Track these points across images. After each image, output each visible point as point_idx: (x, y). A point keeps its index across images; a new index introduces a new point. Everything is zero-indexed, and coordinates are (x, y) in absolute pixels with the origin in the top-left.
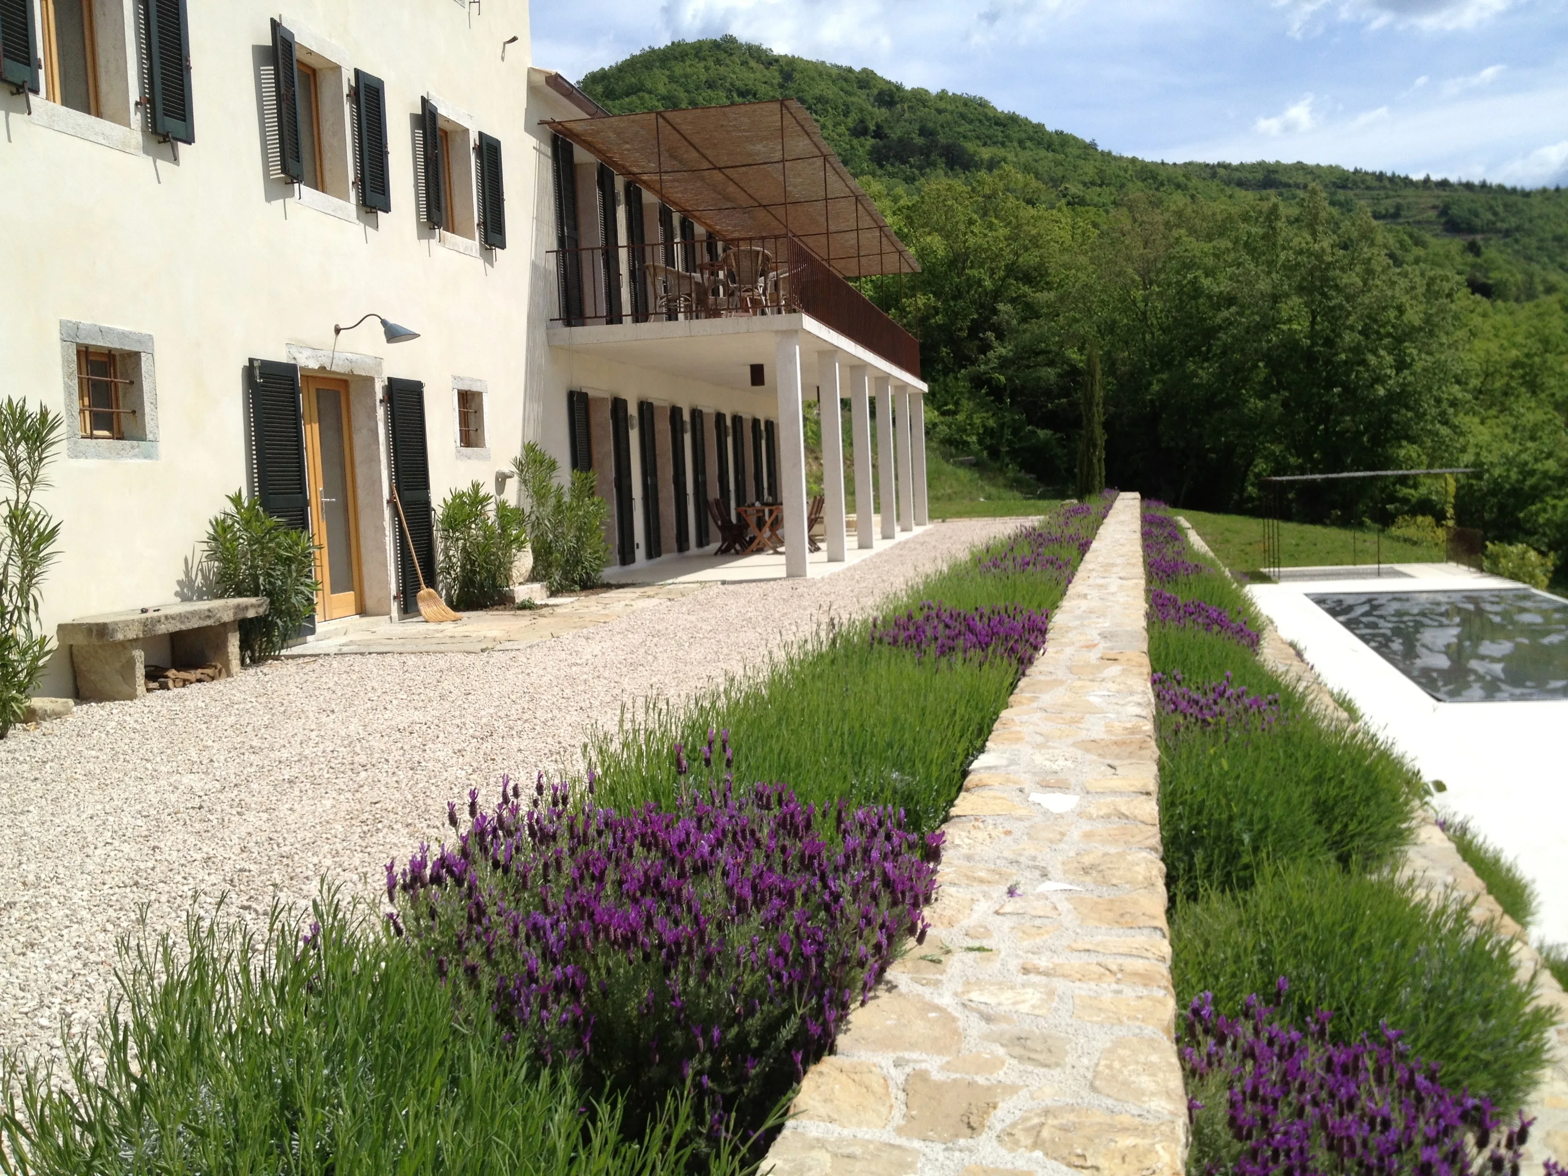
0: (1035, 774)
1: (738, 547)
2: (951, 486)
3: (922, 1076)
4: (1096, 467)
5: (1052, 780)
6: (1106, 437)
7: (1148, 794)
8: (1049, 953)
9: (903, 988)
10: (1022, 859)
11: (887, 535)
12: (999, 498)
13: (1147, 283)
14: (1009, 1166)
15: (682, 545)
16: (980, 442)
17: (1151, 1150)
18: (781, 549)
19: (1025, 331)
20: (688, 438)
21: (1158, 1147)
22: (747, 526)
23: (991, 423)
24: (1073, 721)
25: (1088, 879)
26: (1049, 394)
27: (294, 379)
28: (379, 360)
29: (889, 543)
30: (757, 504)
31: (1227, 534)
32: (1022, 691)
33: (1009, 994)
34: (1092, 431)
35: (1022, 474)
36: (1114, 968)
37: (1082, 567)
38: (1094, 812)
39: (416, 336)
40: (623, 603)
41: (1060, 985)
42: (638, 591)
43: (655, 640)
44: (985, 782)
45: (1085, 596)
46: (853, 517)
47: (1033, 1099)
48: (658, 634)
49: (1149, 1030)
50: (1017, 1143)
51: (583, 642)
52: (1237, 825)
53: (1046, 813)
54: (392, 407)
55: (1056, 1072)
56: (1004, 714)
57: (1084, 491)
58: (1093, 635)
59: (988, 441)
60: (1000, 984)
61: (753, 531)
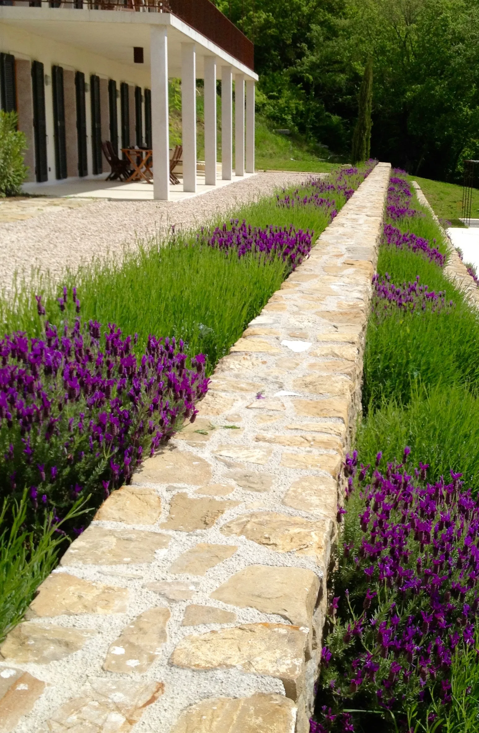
0: (288, 329)
1: (122, 176)
2: (272, 149)
3: (182, 496)
4: (365, 143)
5: (297, 333)
6: (372, 124)
7: (353, 343)
8: (273, 430)
9: (180, 448)
10: (270, 378)
11: (226, 177)
12: (303, 159)
13: (409, 21)
14: (224, 544)
15: (83, 172)
16: (293, 120)
17: (308, 535)
18: (152, 181)
19: (328, 46)
20: (88, 96)
21: (313, 533)
22: (129, 162)
23: (301, 108)
24: (319, 299)
25: (306, 390)
26: (340, 90)
29: (227, 183)
30: (136, 148)
31: (442, 195)
32: (291, 280)
33: (245, 452)
34: (364, 119)
35: (319, 145)
36: (310, 438)
37: (346, 207)
38: (318, 352)
40: (36, 208)
41: (276, 447)
42: (48, 200)
43: (57, 234)
44: (256, 332)
45: (343, 225)
46: (203, 163)
47: (246, 508)
48: (59, 230)
49: (322, 473)
50: (231, 532)
51: (5, 232)
52: (411, 366)
53: (290, 352)
55: (264, 495)
56: (277, 293)
57: (356, 159)
58: (342, 249)
59: (299, 120)
60: (240, 447)
61: (133, 166)
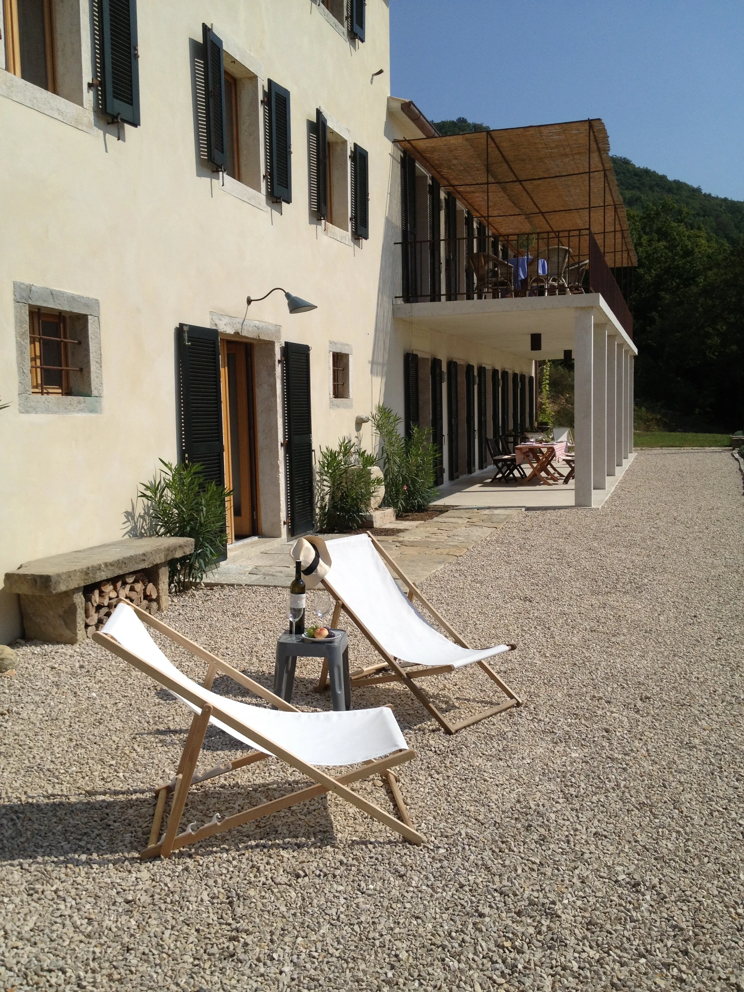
11: (619, 464)
15: (471, 469)
20: (476, 388)
27: (215, 343)
28: (278, 328)
39: (313, 307)
54: (287, 367)
